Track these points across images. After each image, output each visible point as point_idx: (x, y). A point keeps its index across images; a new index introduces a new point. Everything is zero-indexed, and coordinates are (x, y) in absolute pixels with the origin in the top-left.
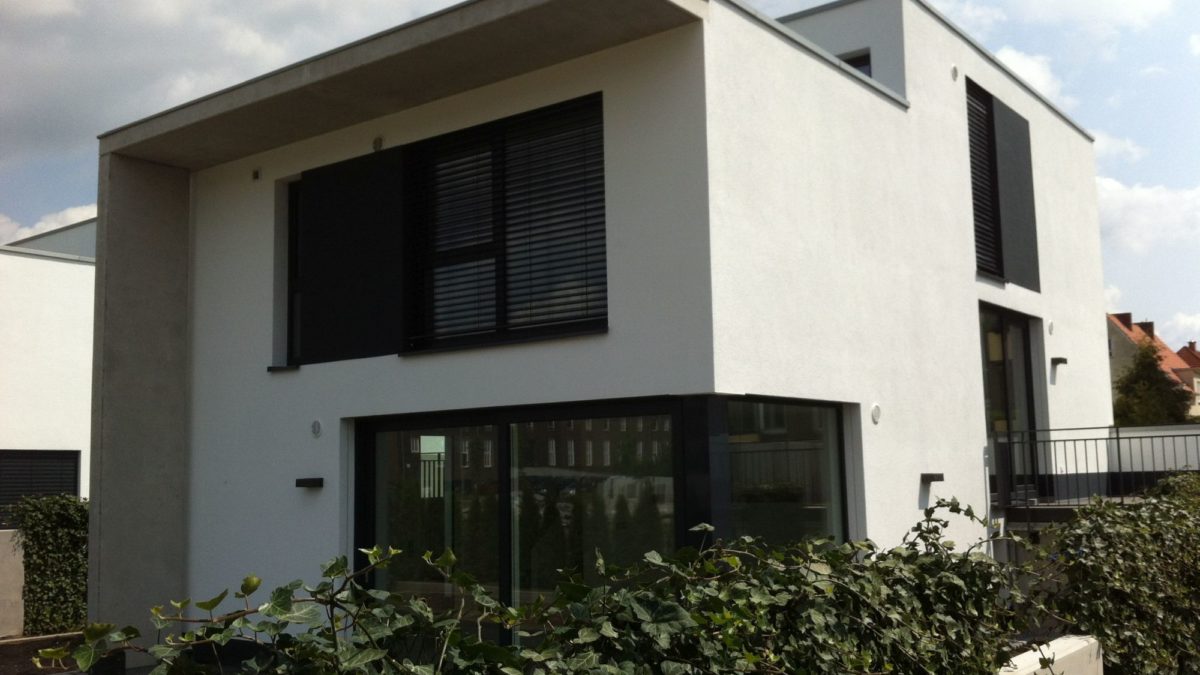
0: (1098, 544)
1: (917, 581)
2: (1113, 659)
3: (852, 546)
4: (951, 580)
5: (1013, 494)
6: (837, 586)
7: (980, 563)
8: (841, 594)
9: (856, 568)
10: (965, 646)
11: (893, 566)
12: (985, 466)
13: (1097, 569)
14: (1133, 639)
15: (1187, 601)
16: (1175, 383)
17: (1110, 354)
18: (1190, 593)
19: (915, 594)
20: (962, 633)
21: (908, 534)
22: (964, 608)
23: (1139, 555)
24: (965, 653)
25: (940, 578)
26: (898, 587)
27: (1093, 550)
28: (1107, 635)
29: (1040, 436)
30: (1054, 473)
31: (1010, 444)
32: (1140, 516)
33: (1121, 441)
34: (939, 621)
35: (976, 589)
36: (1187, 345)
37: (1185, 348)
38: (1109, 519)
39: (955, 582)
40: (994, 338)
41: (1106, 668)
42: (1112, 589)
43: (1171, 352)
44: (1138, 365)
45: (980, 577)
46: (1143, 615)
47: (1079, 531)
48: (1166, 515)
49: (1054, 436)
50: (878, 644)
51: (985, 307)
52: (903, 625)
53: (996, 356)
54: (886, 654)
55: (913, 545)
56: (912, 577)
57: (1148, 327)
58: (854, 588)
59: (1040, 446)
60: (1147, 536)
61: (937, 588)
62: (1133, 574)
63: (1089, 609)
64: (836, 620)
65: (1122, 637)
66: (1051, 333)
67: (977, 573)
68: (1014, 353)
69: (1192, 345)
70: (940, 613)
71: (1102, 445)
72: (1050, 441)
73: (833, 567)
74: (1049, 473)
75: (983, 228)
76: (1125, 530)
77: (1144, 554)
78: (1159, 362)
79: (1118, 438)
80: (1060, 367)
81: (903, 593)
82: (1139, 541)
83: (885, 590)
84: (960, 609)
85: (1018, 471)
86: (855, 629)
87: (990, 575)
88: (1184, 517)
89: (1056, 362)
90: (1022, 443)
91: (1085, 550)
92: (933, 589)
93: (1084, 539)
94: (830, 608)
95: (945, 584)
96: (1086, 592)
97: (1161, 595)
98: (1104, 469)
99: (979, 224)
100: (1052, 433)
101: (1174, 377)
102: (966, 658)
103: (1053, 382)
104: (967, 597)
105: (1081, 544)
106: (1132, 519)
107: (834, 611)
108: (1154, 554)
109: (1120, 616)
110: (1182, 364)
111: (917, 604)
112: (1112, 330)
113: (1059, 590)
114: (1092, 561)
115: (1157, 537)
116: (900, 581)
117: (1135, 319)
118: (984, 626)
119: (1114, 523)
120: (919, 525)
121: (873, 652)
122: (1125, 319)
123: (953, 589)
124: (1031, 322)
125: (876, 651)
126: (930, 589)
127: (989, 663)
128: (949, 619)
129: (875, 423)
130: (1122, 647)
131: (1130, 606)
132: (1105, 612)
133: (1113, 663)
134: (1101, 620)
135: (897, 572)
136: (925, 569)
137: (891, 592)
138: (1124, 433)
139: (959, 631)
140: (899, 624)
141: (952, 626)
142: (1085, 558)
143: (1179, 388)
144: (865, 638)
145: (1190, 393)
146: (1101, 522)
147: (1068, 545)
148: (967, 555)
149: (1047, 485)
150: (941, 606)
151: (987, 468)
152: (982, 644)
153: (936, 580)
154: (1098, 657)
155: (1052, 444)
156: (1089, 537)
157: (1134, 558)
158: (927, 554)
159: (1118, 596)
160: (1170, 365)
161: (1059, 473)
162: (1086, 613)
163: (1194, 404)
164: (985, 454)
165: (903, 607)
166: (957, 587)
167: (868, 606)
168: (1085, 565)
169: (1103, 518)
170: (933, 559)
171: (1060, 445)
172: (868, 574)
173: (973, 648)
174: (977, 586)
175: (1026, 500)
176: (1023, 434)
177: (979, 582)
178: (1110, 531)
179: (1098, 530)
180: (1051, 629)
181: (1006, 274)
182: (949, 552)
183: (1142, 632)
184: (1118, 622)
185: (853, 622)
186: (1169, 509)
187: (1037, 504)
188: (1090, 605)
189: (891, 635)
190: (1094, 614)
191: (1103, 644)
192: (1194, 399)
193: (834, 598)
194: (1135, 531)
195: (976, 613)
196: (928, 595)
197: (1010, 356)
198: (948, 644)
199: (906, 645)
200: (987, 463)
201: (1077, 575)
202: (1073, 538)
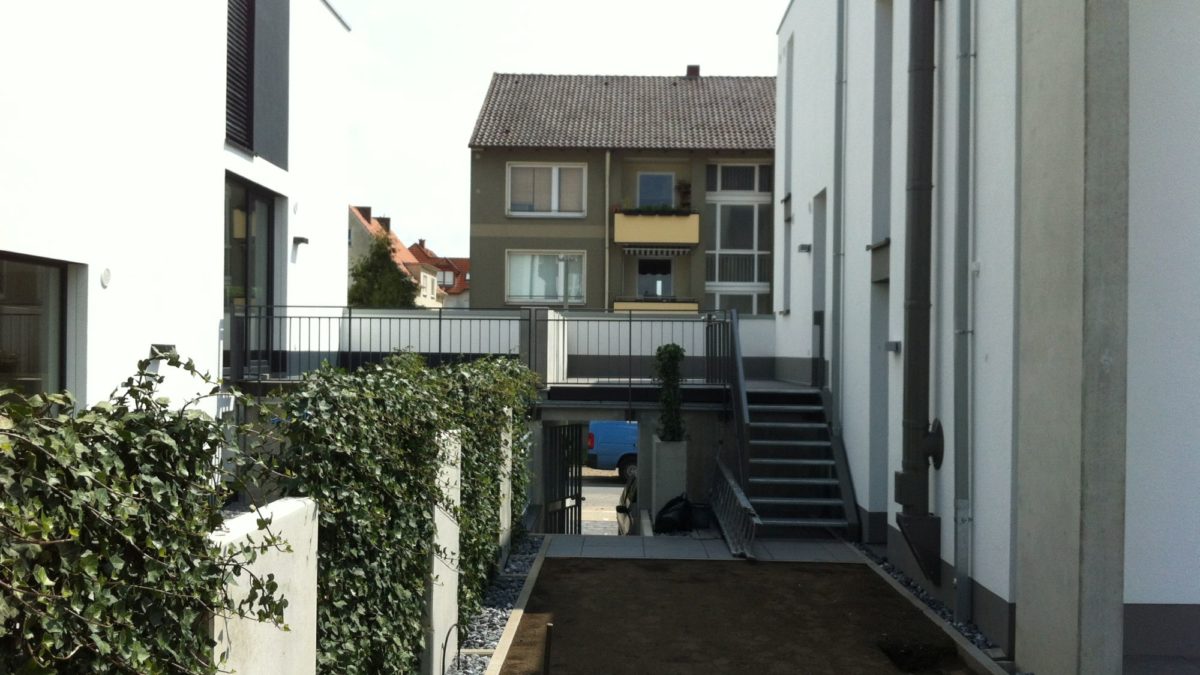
0: (323, 406)
1: (121, 439)
2: (328, 520)
3: (45, 399)
4: (162, 440)
5: (245, 368)
6: (20, 443)
7: (197, 420)
8: (23, 452)
9: (48, 423)
10: (172, 509)
11: (92, 421)
12: (220, 339)
13: (319, 431)
14: (349, 500)
15: (402, 463)
16: (405, 275)
17: (350, 244)
18: (405, 455)
19: (118, 454)
20: (170, 494)
21: (116, 390)
22: (174, 468)
23: (361, 418)
24: (173, 516)
25: (150, 437)
26: (98, 445)
27: (318, 413)
28: (324, 496)
29: (276, 312)
30: (288, 349)
31: (247, 318)
32: (365, 382)
33: (353, 320)
34: (144, 482)
35: (189, 448)
36: (418, 242)
37: (415, 245)
38: (336, 383)
39: (166, 442)
40: (239, 216)
41: (321, 529)
42: (333, 451)
43: (404, 247)
44: (373, 255)
45: (195, 436)
46: (361, 476)
47: (305, 394)
48: (389, 383)
49: (290, 312)
50: (68, 510)
51: (231, 178)
52: (100, 486)
53: (239, 233)
54: (76, 520)
55: (122, 400)
56: (116, 435)
57: (385, 222)
58: (38, 443)
59: (276, 322)
60: (371, 401)
61: (144, 447)
62: (354, 438)
63: (309, 472)
64: (14, 481)
65: (340, 498)
66: (295, 212)
67: (192, 431)
68: (257, 230)
69: (422, 242)
70: (146, 474)
71: (335, 323)
72: (286, 317)
73: (17, 421)
74: (283, 349)
75: (235, 96)
76: (352, 394)
77: (366, 418)
78: (393, 254)
79: (350, 318)
80: (301, 246)
81: (103, 451)
82: (363, 405)
83: (80, 448)
84: (169, 470)
85: (253, 346)
86: (37, 492)
87: (207, 432)
88: (405, 385)
89: (298, 241)
90: (259, 318)
91: (309, 412)
92: (140, 448)
93: (310, 401)
94: (7, 468)
95: (155, 443)
96: (307, 454)
97: (379, 458)
98: (335, 348)
99: (231, 90)
100: (288, 309)
101: (403, 269)
102: (172, 522)
103: (294, 260)
104: (177, 459)
105: (306, 405)
106: (359, 384)
107: (11, 472)
108: (375, 418)
109: (338, 477)
110: (412, 259)
111: (119, 464)
112: (352, 220)
113: (281, 453)
114: (315, 423)
115: (379, 402)
116: (100, 439)
117: (375, 214)
118: (196, 488)
119: (341, 387)
120: (131, 380)
121: (61, 518)
122: (366, 212)
123: (162, 449)
124: (277, 199)
125: (65, 517)
126: (136, 448)
127: (198, 528)
128: (156, 480)
129: (104, 287)
130: (338, 507)
131: (350, 468)
132: (325, 473)
133: (329, 524)
134: (320, 481)
135: (97, 428)
136: (131, 426)
137: (88, 451)
138: (356, 313)
139: (167, 493)
140: (95, 485)
141: (158, 487)
142: (309, 421)
143: (407, 279)
144: (50, 503)
145: (417, 285)
146: (327, 385)
147: (293, 408)
148: (182, 412)
149: (279, 361)
150: (147, 467)
151: (222, 342)
152: (192, 507)
153: (144, 438)
154: (314, 519)
155: (288, 320)
156: (314, 401)
157: (356, 421)
158: (137, 411)
159: (339, 459)
160: (402, 258)
161: (293, 349)
162: (305, 475)
163: (419, 295)
164: (220, 328)
165: (100, 466)
166: (167, 446)
167: (57, 465)
168: (308, 427)
169: (330, 382)
170: (143, 416)
171: (295, 322)
172: (62, 431)
173: (180, 511)
174: (191, 445)
175: (258, 375)
176: (260, 308)
177: (193, 441)
178: (336, 394)
179: (324, 393)
180: (270, 491)
181: (255, 147)
182: (163, 409)
183: (359, 492)
184: (337, 484)
185: (36, 483)
186: (392, 377)
187: (268, 378)
188: (309, 466)
189: (81, 498)
190: (313, 476)
191: (320, 506)
192: (420, 291)
193: (13, 456)
194: (359, 396)
195: (186, 473)
196: (134, 455)
197: (254, 232)
198: (153, 508)
199: (101, 508)
200: (222, 336)
201: (299, 438)
202: (298, 401)
